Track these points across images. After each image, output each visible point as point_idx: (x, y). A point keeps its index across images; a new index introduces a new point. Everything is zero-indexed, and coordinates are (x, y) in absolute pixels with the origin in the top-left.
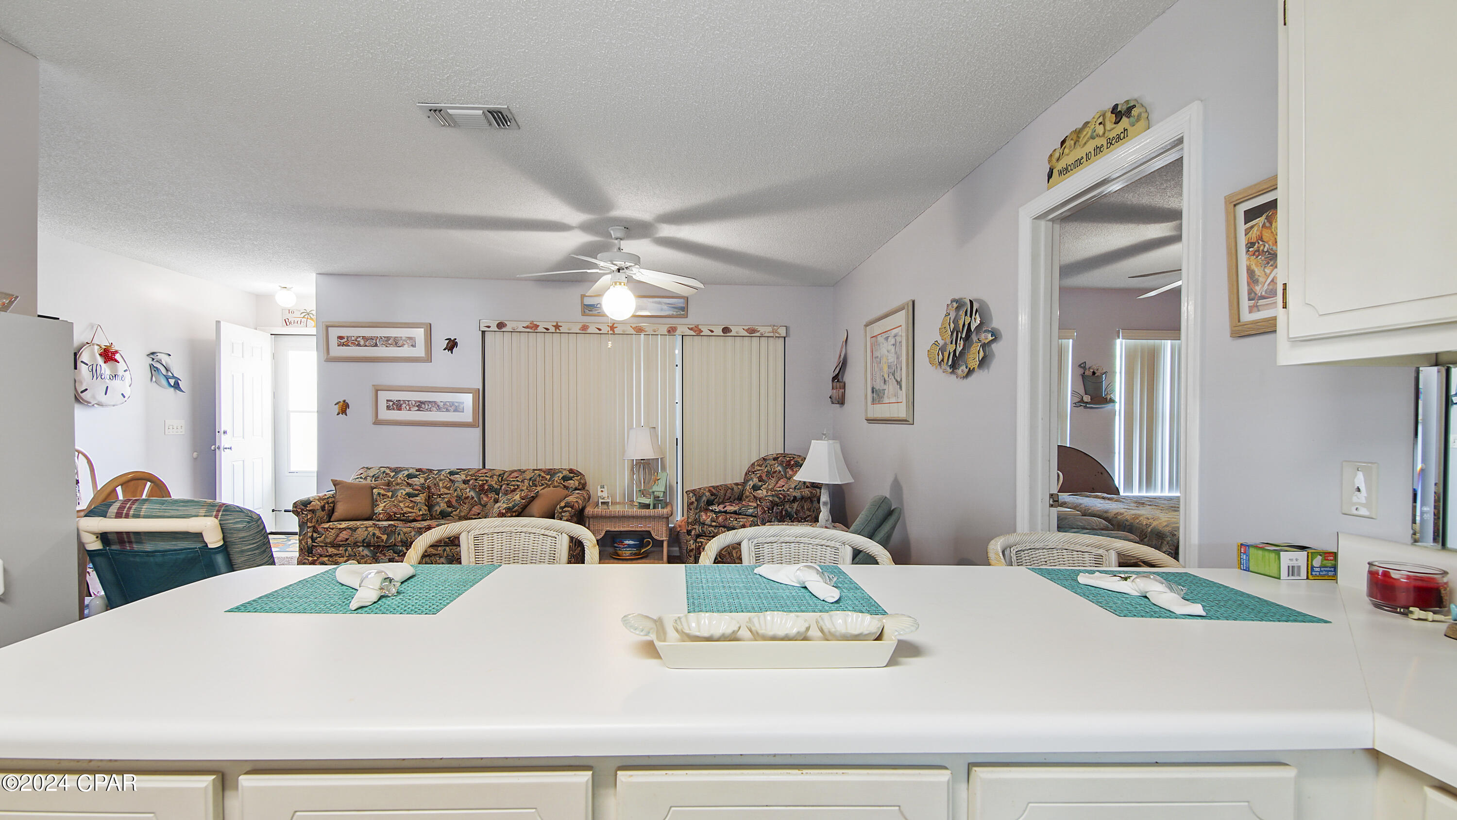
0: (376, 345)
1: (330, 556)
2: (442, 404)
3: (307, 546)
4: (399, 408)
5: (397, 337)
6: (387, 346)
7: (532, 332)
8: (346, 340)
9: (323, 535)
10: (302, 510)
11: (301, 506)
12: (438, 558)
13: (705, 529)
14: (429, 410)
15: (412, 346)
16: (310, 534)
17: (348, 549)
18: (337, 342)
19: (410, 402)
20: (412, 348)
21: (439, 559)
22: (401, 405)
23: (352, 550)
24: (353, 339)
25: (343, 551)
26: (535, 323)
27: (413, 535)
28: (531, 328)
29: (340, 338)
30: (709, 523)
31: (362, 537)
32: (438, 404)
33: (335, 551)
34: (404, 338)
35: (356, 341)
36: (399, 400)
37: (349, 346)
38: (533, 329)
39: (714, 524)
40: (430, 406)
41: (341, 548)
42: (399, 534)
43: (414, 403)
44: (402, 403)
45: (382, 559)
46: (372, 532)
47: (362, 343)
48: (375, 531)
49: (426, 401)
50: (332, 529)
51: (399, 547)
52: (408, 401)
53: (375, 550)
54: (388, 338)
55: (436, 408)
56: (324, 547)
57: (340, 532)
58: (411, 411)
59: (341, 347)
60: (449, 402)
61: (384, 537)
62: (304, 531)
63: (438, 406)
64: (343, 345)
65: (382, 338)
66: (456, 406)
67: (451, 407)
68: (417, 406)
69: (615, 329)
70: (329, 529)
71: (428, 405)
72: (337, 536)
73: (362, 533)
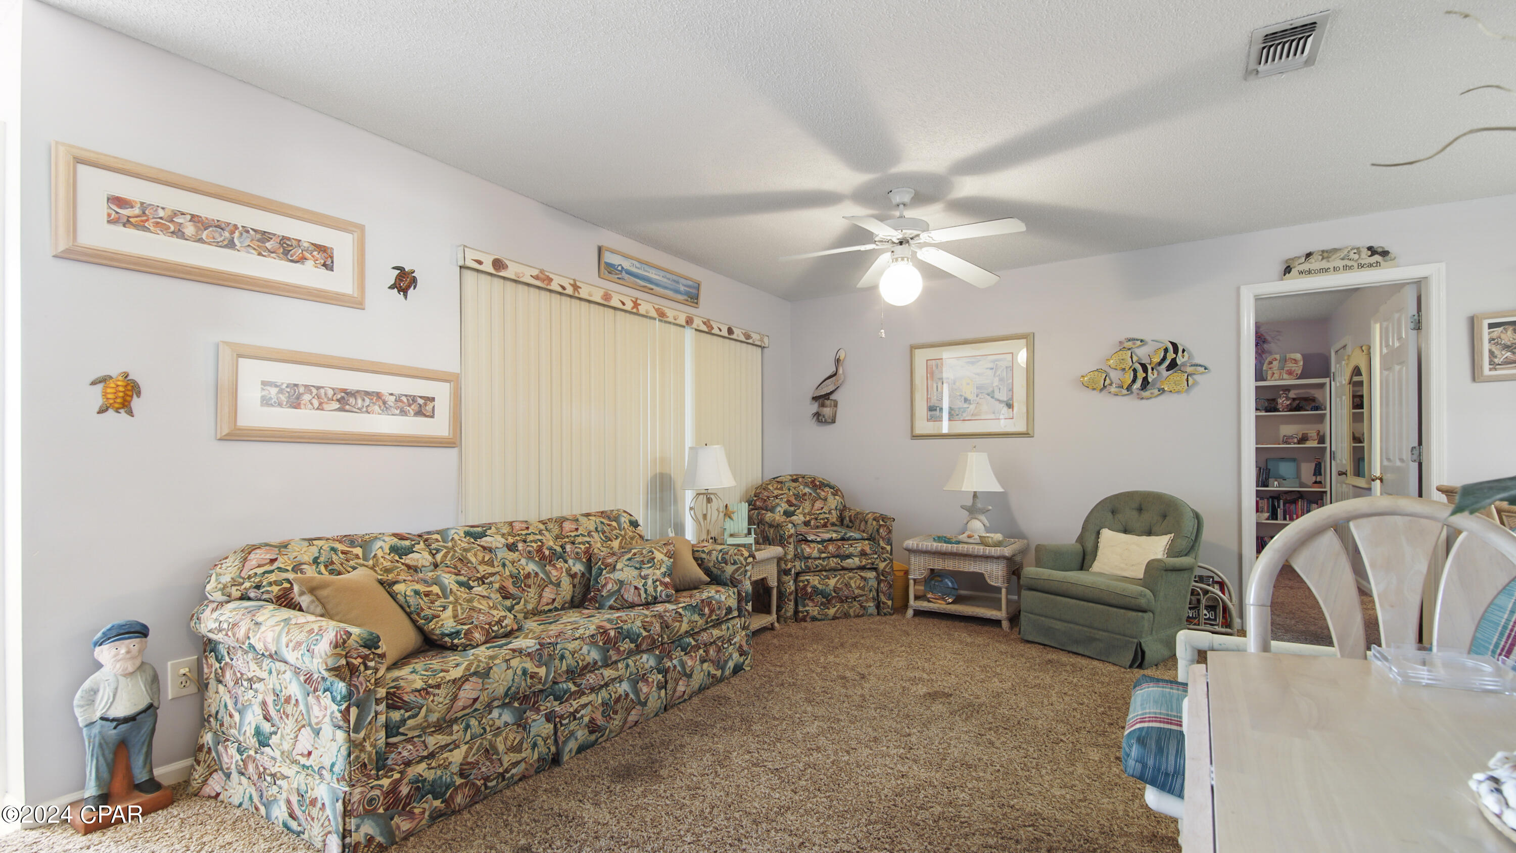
0: (231, 245)
1: (432, 755)
2: (393, 398)
3: (376, 752)
4: (296, 404)
5: (289, 239)
6: (260, 254)
7: (539, 288)
8: (137, 211)
9: (421, 709)
10: (365, 658)
11: (361, 649)
12: (618, 685)
13: (809, 564)
14: (365, 409)
15: (324, 265)
16: (382, 719)
17: (471, 723)
18: (105, 211)
19: (322, 391)
20: (323, 270)
21: (620, 686)
22: (299, 397)
23: (479, 722)
24: (161, 213)
25: (461, 732)
26: (547, 274)
27: (586, 653)
28: (543, 281)
29: (120, 202)
30: (817, 556)
31: (505, 683)
32: (383, 398)
33: (441, 739)
34: (306, 245)
35: (172, 221)
36: (296, 385)
37: (147, 230)
38: (545, 282)
39: (823, 555)
40: (367, 401)
41: (455, 728)
42: (562, 657)
43: (330, 393)
44: (302, 390)
45: (534, 720)
46: (519, 669)
47: (190, 229)
48: (524, 665)
49: (358, 392)
50: (438, 686)
51: (561, 685)
52: (318, 388)
53: (523, 706)
54: (265, 236)
55: (380, 407)
56: (415, 739)
57: (459, 689)
58: (322, 409)
59: (119, 229)
60: (406, 396)
61: (542, 671)
62: (369, 715)
63: (385, 403)
64: (127, 223)
65: (248, 232)
66: (420, 405)
67: (410, 405)
68: (338, 400)
69: (639, 307)
70: (429, 690)
71: (364, 400)
72: (455, 698)
73: (503, 676)
